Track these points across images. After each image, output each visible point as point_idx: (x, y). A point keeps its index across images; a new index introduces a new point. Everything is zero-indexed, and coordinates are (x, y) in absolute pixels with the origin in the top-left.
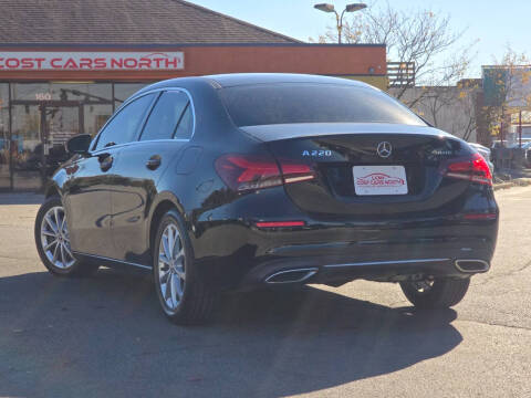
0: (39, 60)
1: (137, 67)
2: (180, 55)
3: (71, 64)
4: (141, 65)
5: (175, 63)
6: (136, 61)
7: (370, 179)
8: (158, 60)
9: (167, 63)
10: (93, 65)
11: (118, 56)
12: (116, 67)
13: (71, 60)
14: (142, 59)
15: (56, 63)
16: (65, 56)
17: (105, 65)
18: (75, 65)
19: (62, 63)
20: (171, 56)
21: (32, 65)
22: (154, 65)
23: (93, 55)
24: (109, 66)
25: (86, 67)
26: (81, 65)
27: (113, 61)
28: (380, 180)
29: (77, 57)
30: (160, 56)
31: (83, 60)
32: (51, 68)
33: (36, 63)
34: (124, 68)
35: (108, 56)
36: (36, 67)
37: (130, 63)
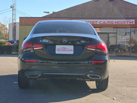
0: (96, 22)
1: (122, 24)
2: (134, 20)
3: (104, 23)
4: (123, 23)
5: (132, 22)
6: (121, 22)
7: (61, 49)
8: (128, 22)
9: (130, 22)
10: (110, 23)
11: (117, 21)
12: (116, 24)
13: (104, 22)
14: (123, 21)
15: (100, 23)
16: (103, 21)
17: (113, 23)
18: (105, 23)
19: (102, 23)
20: (131, 21)
21: (94, 23)
22: (126, 23)
23: (110, 20)
24: (114, 23)
25: (108, 24)
26: (107, 23)
27: (115, 22)
28: (64, 49)
29: (106, 21)
30: (128, 21)
31: (107, 22)
32: (99, 24)
33: (95, 22)
34: (118, 24)
35: (114, 21)
36: (95, 24)
37: (120, 23)
